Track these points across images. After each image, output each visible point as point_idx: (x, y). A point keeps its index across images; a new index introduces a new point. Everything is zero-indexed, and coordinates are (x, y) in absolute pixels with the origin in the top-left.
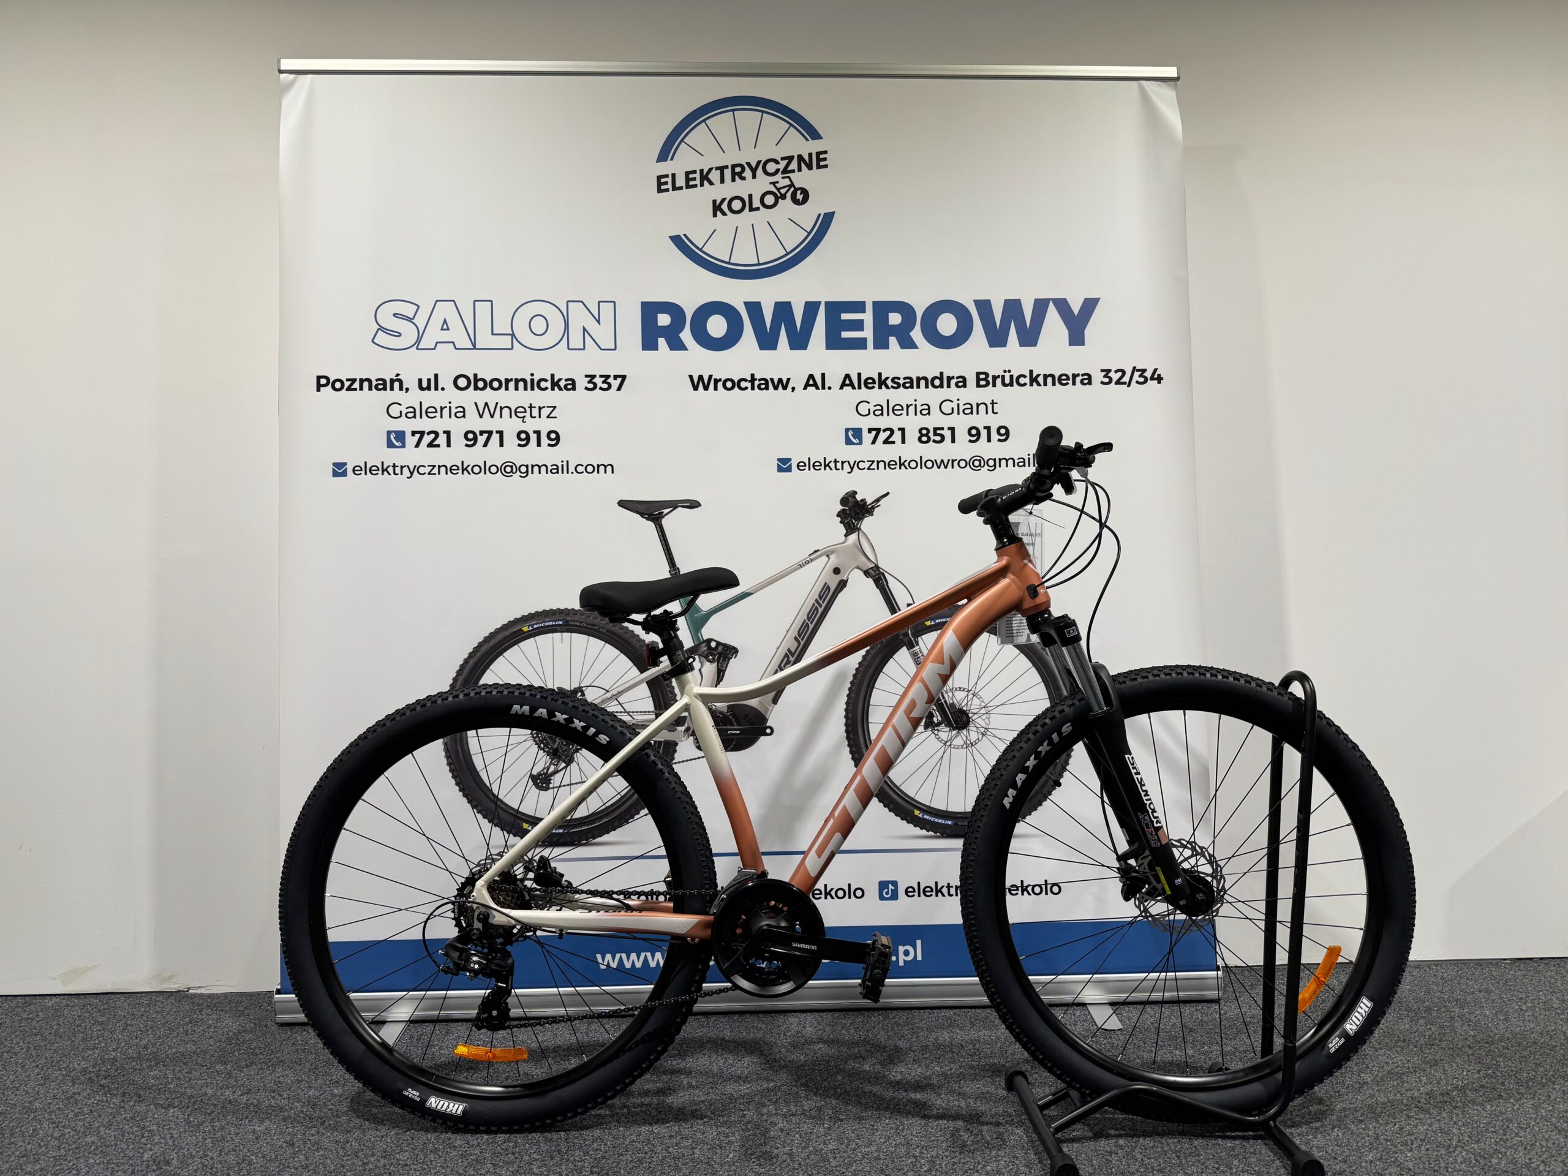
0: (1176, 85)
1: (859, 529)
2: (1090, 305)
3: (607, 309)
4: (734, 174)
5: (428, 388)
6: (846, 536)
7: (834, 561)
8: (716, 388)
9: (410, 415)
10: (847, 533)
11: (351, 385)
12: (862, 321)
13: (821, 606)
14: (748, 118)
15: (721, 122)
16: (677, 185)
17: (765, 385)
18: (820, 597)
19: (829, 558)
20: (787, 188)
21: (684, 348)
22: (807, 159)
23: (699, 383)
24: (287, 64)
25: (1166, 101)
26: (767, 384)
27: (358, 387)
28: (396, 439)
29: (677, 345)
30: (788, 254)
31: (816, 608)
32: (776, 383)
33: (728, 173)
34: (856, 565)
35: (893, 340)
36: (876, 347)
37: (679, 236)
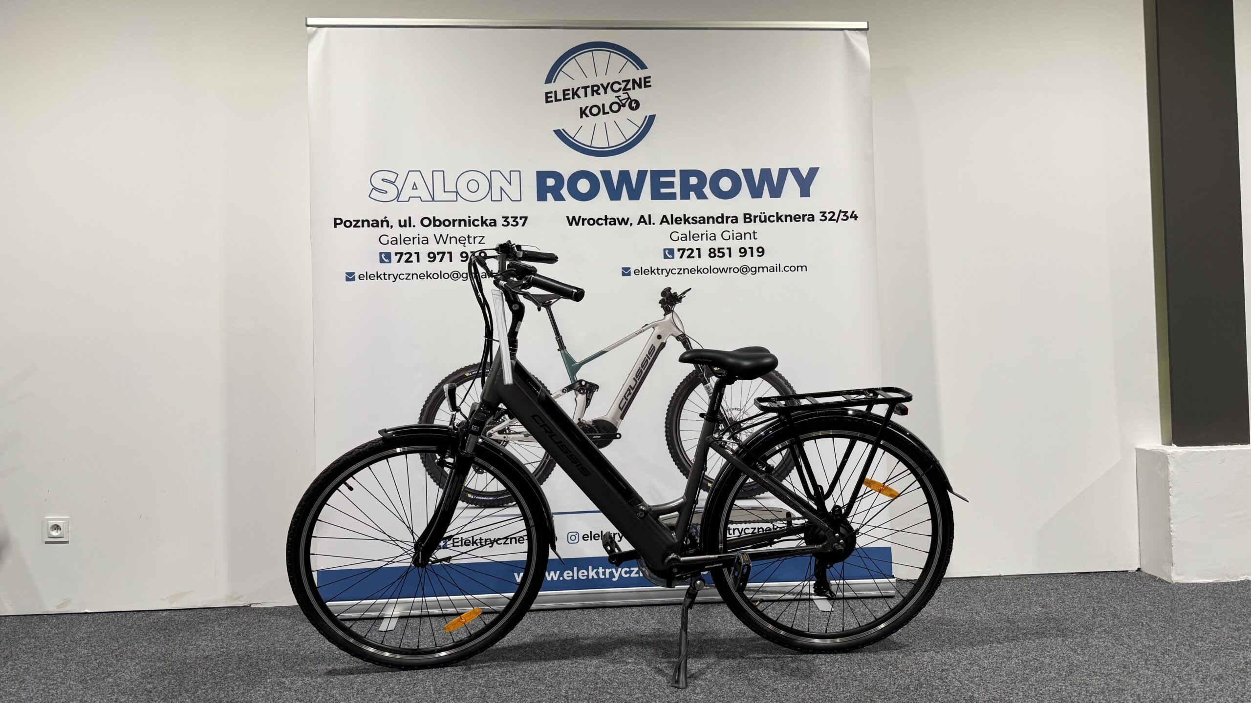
0: (867, 33)
1: (673, 311)
2: (813, 172)
3: (515, 176)
4: (593, 91)
5: (405, 226)
6: (665, 315)
7: (657, 331)
8: (583, 224)
9: (393, 243)
10: (665, 313)
11: (356, 224)
12: (674, 182)
13: (649, 359)
14: (601, 56)
15: (585, 58)
16: (558, 98)
17: (614, 221)
18: (649, 353)
19: (654, 329)
20: (626, 100)
21: (563, 199)
22: (638, 82)
23: (573, 221)
24: (311, 21)
25: (860, 43)
26: (615, 221)
27: (361, 225)
28: (385, 257)
29: (559, 198)
30: (627, 141)
31: (647, 360)
32: (620, 220)
33: (589, 90)
34: (671, 333)
35: (692, 194)
36: (682, 198)
37: (559, 130)
